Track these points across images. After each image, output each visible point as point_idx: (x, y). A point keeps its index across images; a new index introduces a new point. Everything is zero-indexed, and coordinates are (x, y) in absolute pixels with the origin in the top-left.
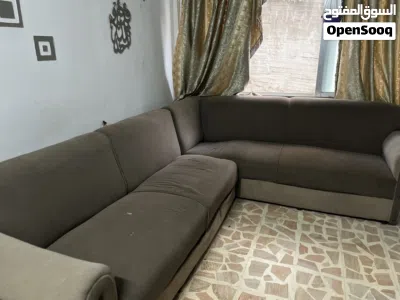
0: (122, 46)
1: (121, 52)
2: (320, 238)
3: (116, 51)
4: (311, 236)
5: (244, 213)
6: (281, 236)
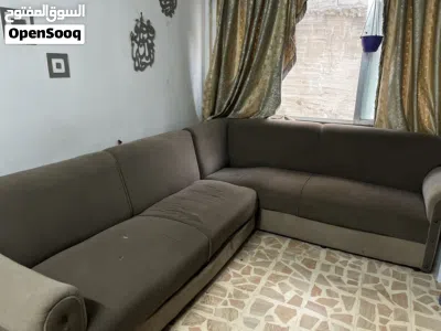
0: (144, 63)
1: (142, 70)
2: (338, 280)
3: (136, 69)
4: (328, 277)
5: (262, 248)
6: (295, 275)
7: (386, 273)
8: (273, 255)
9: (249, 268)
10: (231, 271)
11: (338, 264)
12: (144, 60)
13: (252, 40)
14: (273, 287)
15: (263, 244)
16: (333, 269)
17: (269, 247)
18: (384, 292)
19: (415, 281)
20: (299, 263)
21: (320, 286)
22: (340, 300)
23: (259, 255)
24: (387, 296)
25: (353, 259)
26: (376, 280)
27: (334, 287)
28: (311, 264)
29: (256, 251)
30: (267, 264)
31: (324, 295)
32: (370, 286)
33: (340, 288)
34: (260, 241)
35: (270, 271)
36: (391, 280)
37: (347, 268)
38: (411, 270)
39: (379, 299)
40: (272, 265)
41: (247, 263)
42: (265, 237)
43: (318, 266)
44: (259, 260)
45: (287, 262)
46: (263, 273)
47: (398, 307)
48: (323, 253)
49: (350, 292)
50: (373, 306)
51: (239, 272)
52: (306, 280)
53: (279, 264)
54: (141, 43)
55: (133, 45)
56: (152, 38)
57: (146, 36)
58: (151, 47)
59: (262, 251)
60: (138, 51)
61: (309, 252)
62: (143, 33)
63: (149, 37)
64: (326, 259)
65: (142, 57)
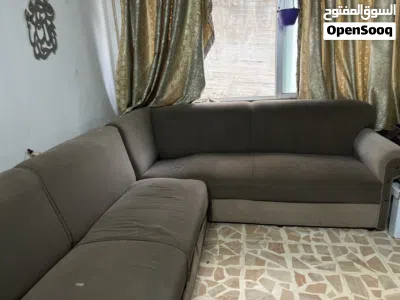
0: (46, 50)
1: (45, 57)
2: (312, 260)
3: (38, 57)
4: (302, 258)
5: (221, 242)
6: (270, 265)
7: (348, 240)
8: (237, 247)
9: (220, 270)
10: (203, 279)
11: (302, 241)
12: (45, 46)
13: (166, 19)
14: (256, 287)
15: (220, 237)
16: (301, 248)
17: (228, 240)
18: (358, 261)
19: (377, 242)
20: (266, 249)
21: (301, 271)
22: (326, 282)
23: (223, 251)
24: (363, 264)
25: (312, 233)
26: (344, 250)
27: (313, 269)
28: (279, 248)
29: (217, 247)
30: (235, 260)
31: (309, 281)
32: (343, 258)
33: (319, 268)
34: (215, 235)
35: (243, 267)
36: (357, 246)
37: (313, 244)
38: (366, 231)
39: (358, 270)
40: (242, 260)
41: (215, 265)
42: (219, 228)
43: (286, 248)
44: (226, 257)
45: (256, 252)
46: (236, 272)
47: (380, 273)
48: (282, 232)
49: (330, 269)
50: (358, 279)
51: (212, 278)
52: (283, 269)
53: (248, 257)
54: (39, 24)
55: (29, 27)
56: (51, 19)
57: (43, 15)
58: (51, 29)
59: (223, 245)
60: (36, 34)
61: (269, 235)
62: (39, 12)
63: (47, 17)
64: (289, 238)
65: (42, 42)
